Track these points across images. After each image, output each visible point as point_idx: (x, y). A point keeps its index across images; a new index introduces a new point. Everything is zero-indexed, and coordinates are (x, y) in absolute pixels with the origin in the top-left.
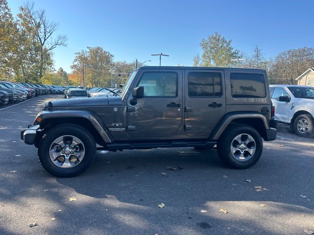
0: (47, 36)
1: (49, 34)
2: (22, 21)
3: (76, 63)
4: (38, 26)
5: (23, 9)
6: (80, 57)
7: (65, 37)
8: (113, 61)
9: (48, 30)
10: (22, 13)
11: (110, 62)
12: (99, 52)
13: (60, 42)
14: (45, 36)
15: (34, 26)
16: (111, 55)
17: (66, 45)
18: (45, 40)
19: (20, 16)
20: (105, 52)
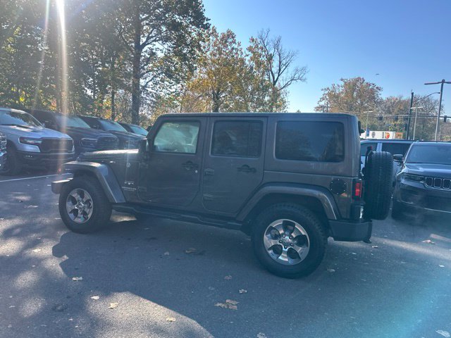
0: (282, 70)
1: (284, 67)
2: (252, 55)
3: (322, 103)
4: (270, 58)
5: (253, 40)
6: (329, 94)
7: (304, 69)
8: (380, 96)
9: (284, 62)
10: (252, 45)
11: (374, 98)
12: (358, 84)
13: (297, 76)
14: (280, 70)
15: (264, 59)
16: (377, 88)
17: (304, 80)
18: (279, 75)
19: (250, 49)
20: (368, 85)
